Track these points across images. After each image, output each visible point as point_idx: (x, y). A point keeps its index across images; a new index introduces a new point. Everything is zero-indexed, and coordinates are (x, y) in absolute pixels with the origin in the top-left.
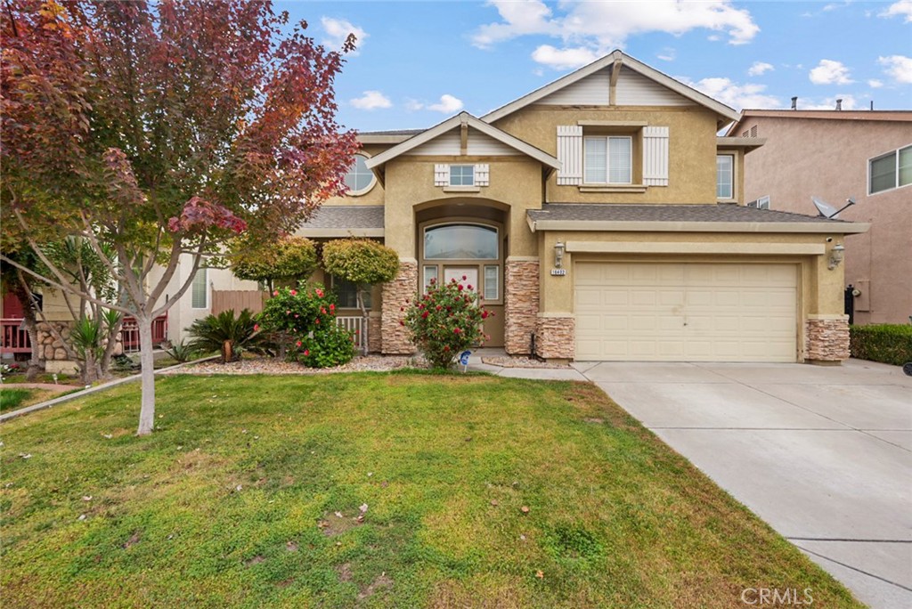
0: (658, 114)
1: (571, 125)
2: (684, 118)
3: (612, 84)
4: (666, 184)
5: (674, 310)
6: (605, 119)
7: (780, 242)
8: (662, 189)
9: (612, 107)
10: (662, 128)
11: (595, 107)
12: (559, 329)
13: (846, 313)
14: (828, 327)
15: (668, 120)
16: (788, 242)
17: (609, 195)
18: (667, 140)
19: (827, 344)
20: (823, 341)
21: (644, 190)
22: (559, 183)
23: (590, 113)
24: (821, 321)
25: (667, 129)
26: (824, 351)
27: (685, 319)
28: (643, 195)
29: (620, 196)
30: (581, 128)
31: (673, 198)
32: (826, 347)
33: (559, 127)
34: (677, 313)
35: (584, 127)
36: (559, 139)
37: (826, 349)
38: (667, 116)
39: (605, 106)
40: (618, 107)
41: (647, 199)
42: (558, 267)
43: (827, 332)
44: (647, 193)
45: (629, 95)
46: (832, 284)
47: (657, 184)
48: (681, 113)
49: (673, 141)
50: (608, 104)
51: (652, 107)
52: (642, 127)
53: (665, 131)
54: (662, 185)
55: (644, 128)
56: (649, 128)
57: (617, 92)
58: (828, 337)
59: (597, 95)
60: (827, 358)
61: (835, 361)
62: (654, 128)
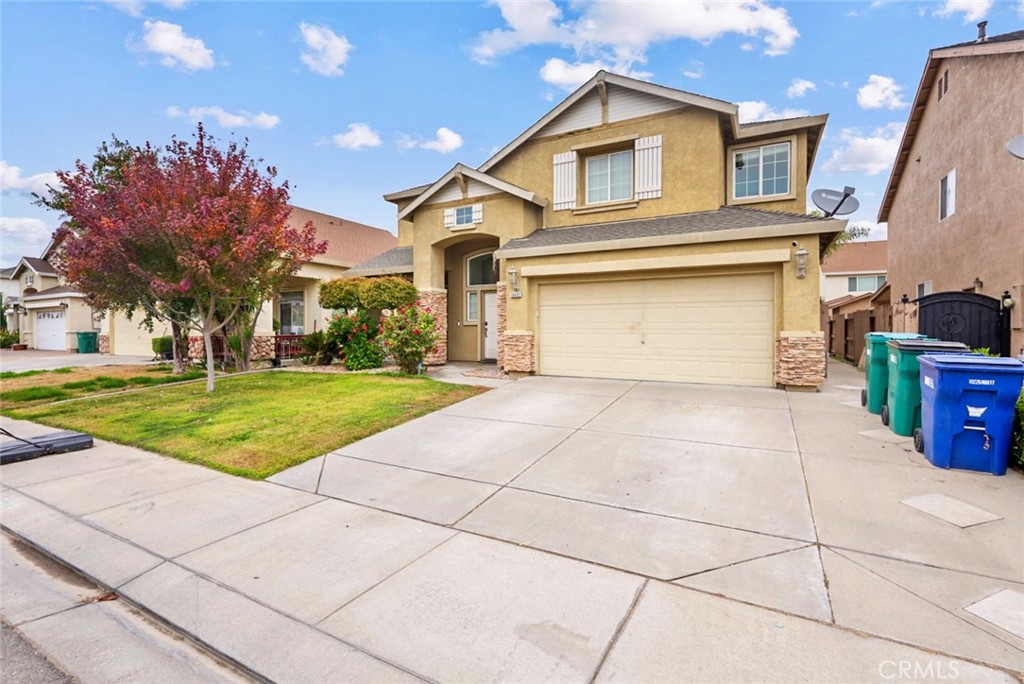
0: (651, 123)
1: (566, 151)
2: (679, 122)
3: (605, 104)
4: (659, 196)
5: (633, 328)
6: (598, 139)
7: (735, 251)
8: (656, 201)
9: (607, 126)
10: (655, 137)
11: (588, 129)
12: (516, 345)
13: (821, 330)
14: (794, 346)
15: (662, 127)
16: (746, 250)
17: (601, 214)
18: (660, 149)
19: (792, 365)
20: (787, 362)
21: (635, 205)
22: (555, 209)
23: (583, 136)
24: (786, 339)
25: (660, 136)
26: (789, 374)
27: (643, 337)
28: (636, 211)
29: (612, 214)
30: (575, 153)
31: (667, 209)
32: (791, 369)
33: (555, 156)
34: (635, 331)
35: (578, 151)
36: (555, 167)
37: (792, 372)
38: (661, 124)
39: (598, 127)
40: (611, 124)
41: (641, 213)
42: (516, 290)
43: (793, 352)
44: (640, 207)
45: (621, 110)
46: (803, 295)
47: (650, 197)
48: (676, 117)
49: (667, 148)
50: (600, 124)
51: (646, 117)
52: (633, 141)
53: (658, 140)
54: (655, 196)
55: (637, 141)
56: (642, 139)
57: (610, 109)
58: (793, 357)
59: (590, 117)
60: (792, 383)
61: (803, 386)
62: (646, 139)
